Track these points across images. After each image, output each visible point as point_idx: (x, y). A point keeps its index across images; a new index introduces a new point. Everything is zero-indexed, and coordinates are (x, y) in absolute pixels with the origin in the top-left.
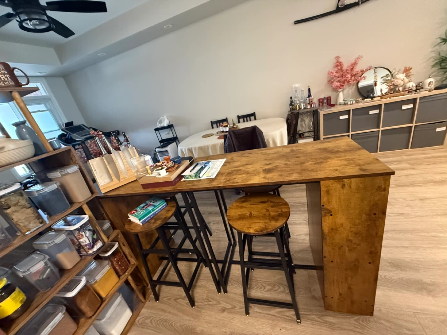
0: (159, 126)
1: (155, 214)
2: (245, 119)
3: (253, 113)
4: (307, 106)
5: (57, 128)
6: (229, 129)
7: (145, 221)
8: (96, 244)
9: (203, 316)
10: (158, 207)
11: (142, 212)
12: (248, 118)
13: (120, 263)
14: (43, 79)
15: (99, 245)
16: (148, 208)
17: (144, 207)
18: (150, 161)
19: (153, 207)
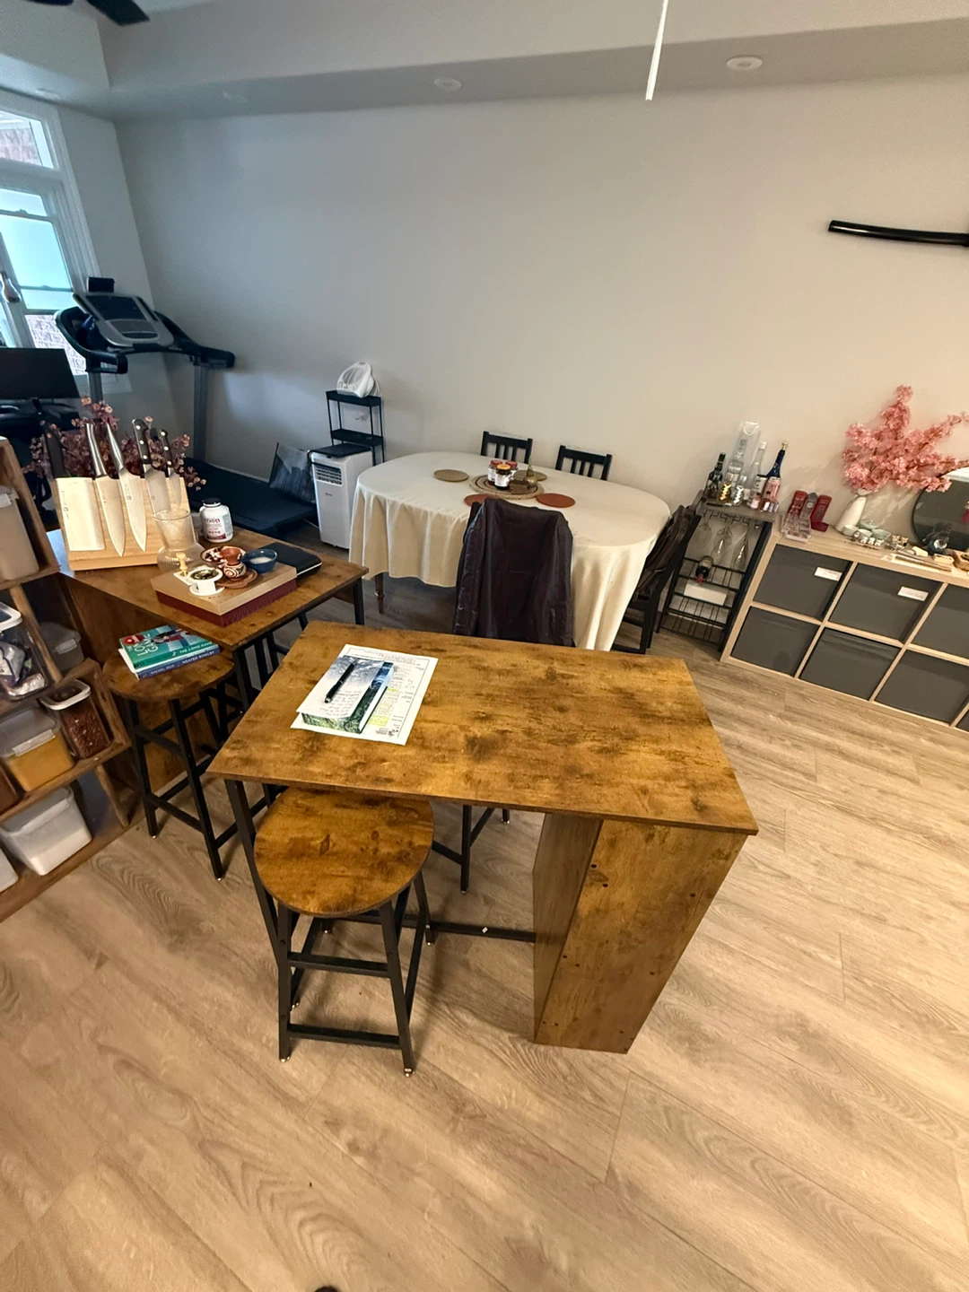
0: (341, 388)
1: (179, 665)
2: (579, 464)
3: (605, 455)
4: (752, 499)
5: (68, 285)
6: (511, 482)
7: (148, 672)
8: (29, 681)
9: (229, 904)
10: (192, 648)
11: (150, 648)
12: (587, 466)
13: (85, 732)
14: (54, 112)
15: (36, 683)
16: (169, 644)
17: (162, 636)
18: (222, 522)
19: (182, 647)
